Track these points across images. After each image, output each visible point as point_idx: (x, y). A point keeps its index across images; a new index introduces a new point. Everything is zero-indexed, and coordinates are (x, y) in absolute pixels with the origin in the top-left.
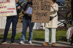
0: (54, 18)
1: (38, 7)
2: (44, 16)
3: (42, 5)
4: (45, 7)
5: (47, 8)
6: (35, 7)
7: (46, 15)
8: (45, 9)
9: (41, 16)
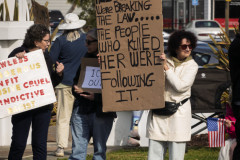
0: (180, 108)
1: (120, 57)
2: (145, 84)
3: (132, 51)
4: (144, 55)
5: (151, 59)
6: (110, 58)
7: (149, 83)
8: (144, 62)
9: (135, 87)
